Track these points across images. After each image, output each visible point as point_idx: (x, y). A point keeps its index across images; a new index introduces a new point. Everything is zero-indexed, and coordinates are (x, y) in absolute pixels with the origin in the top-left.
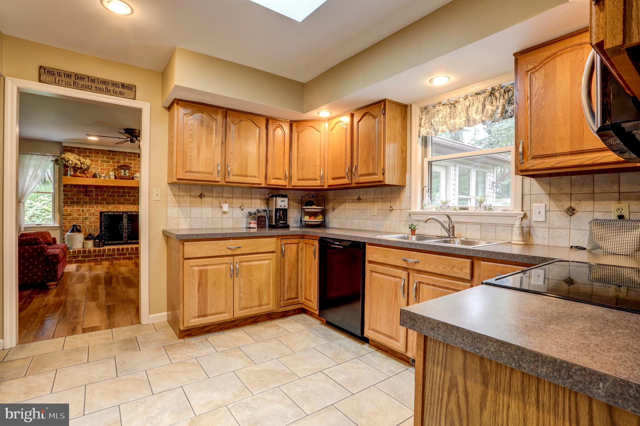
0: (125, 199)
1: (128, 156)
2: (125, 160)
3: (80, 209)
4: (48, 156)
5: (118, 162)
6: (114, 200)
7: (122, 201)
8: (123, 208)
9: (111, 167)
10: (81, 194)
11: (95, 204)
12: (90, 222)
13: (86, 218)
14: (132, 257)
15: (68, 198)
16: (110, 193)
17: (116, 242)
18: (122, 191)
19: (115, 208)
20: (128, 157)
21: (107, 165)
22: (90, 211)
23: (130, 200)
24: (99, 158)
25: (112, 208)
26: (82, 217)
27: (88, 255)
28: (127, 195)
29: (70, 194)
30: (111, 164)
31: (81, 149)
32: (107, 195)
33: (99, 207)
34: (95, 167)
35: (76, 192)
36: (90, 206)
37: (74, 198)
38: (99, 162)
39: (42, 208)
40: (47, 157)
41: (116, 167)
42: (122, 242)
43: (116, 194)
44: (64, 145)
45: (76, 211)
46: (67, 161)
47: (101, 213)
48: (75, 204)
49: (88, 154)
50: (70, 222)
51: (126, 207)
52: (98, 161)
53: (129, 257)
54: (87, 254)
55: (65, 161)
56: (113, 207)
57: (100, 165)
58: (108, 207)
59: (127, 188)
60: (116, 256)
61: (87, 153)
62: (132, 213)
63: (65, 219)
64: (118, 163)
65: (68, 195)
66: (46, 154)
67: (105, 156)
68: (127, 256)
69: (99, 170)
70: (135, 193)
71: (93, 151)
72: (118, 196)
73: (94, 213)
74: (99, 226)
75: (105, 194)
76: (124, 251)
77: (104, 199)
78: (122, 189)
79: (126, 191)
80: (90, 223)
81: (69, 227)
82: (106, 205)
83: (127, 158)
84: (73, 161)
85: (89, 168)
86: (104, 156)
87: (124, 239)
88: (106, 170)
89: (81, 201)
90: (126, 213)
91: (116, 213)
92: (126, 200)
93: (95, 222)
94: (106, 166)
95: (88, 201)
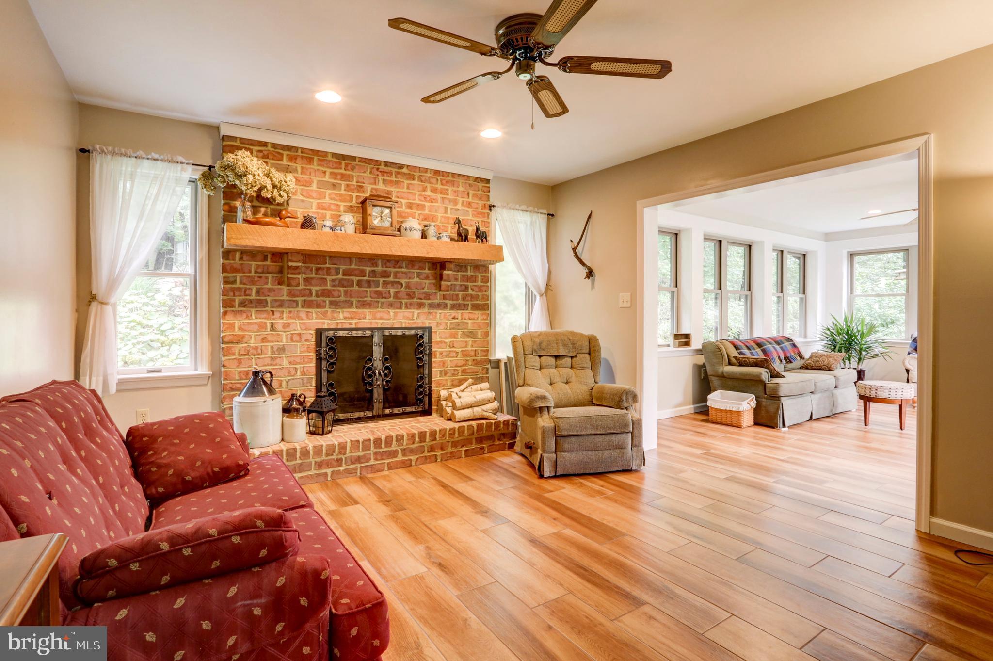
0: (377, 292)
1: (383, 173)
2: (375, 183)
3: (265, 323)
4: (182, 163)
5: (360, 188)
6: (351, 296)
7: (368, 299)
8: (371, 317)
9: (341, 201)
10: (267, 278)
11: (303, 307)
12: (292, 359)
13: (282, 349)
14: (411, 460)
15: (234, 290)
16: (340, 276)
17: (357, 415)
18: (368, 269)
19: (352, 318)
20: (383, 175)
21: (333, 196)
22: (292, 327)
23: (387, 295)
24: (313, 174)
25: (345, 318)
26: (272, 347)
27: (301, 464)
28: (381, 280)
29: (241, 277)
30: (343, 192)
31: (269, 148)
32: (333, 281)
33: (314, 315)
34: (303, 201)
35: (256, 272)
36: (290, 312)
37: (251, 289)
38: (314, 186)
39: (130, 319)
40: (180, 166)
41: (354, 201)
42: (369, 414)
43: (355, 279)
44: (225, 131)
45: (256, 327)
46: (240, 176)
47: (319, 333)
48: (252, 307)
49: (285, 162)
50: (240, 362)
51: (378, 315)
52: (309, 183)
53: (403, 462)
54: (299, 461)
55: (236, 174)
56: (347, 315)
57: (314, 195)
58: (335, 315)
59: (379, 262)
60: (372, 462)
61: (282, 160)
62: (394, 332)
63: (227, 352)
64: (358, 191)
65: (234, 282)
66: (175, 159)
67: (328, 171)
68: (400, 458)
69: (314, 210)
70: (399, 275)
71: (299, 153)
72: (359, 284)
73: (300, 334)
74: (313, 370)
75: (329, 278)
76: (390, 446)
77: (326, 293)
78: (369, 264)
79: (379, 269)
80: (290, 363)
81: (237, 377)
82: (330, 310)
83: (380, 178)
84: (257, 177)
85: (288, 204)
86: (324, 169)
87: (376, 405)
88: (331, 210)
89: (269, 299)
90: (380, 332)
91: (354, 333)
92: (379, 294)
93: (303, 360)
94: (331, 199)
95: (285, 298)
